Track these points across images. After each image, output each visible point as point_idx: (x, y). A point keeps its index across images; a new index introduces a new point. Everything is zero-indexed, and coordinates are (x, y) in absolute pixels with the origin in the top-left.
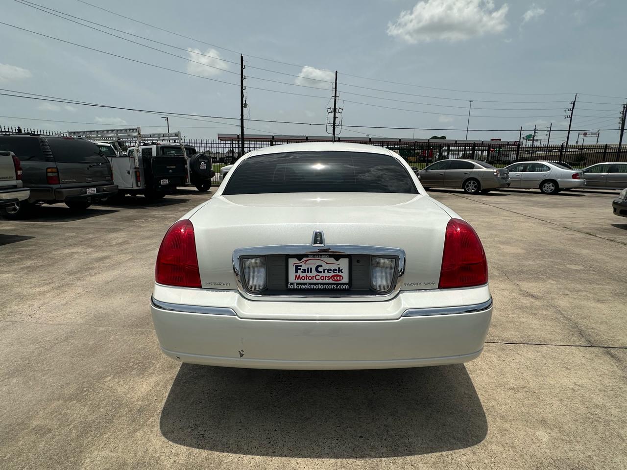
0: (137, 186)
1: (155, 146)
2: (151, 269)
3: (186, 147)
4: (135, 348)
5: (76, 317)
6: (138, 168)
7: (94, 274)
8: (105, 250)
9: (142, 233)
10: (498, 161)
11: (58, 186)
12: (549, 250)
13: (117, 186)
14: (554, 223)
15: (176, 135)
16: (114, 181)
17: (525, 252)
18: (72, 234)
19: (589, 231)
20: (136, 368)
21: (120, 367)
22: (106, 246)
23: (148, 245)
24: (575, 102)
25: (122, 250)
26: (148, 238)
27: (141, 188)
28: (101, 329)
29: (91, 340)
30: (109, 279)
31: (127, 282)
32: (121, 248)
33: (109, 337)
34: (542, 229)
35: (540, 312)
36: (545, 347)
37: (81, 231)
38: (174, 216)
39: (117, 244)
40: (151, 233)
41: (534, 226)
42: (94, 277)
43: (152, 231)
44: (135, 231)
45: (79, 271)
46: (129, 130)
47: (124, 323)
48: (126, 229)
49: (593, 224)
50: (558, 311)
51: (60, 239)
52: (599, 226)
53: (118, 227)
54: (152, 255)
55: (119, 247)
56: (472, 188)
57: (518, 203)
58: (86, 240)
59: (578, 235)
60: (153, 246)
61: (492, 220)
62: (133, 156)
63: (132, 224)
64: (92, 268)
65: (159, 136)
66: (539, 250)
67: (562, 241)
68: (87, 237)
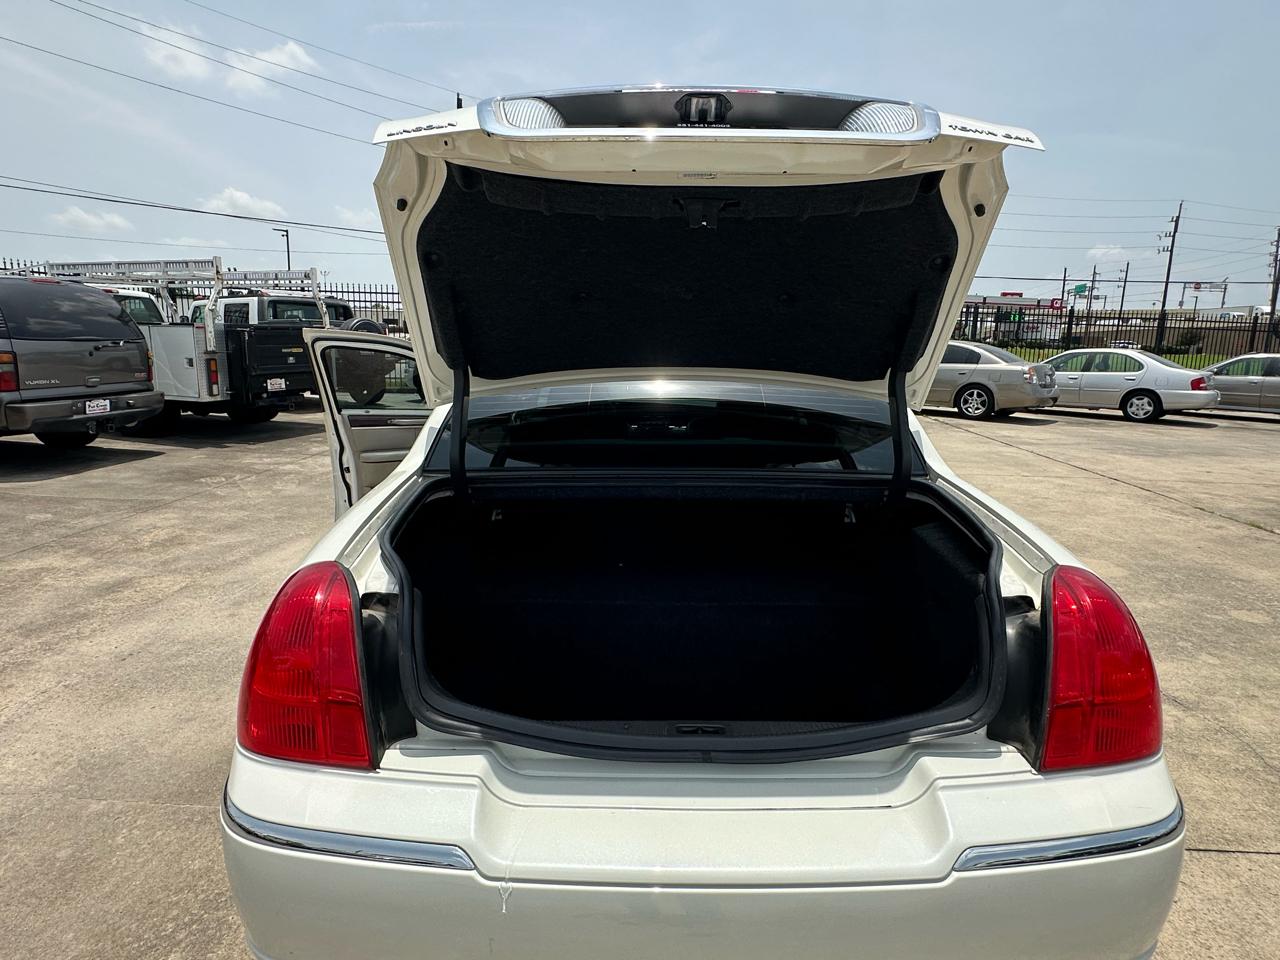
0: (211, 394)
1: (256, 299)
2: (236, 619)
3: (330, 301)
4: (181, 872)
5: (30, 767)
6: (213, 352)
7: (87, 631)
8: (123, 562)
9: (217, 515)
10: (1018, 340)
11: (14, 396)
12: (1179, 568)
13: (162, 395)
14: (1171, 495)
15: (307, 276)
16: (156, 382)
17: (1126, 573)
18: (42, 517)
19: (1252, 518)
20: (181, 941)
21: (139, 939)
22: (126, 551)
23: (230, 548)
24: (1178, 217)
25: (164, 563)
26: (231, 527)
27: (219, 398)
28: (95, 807)
29: (65, 844)
30: (126, 648)
31: (173, 655)
32: (164, 557)
33: (115, 833)
34: (1149, 512)
35: (1205, 751)
36: (1243, 860)
37: (67, 506)
38: (297, 467)
39: (154, 544)
40: (241, 514)
41: (1130, 503)
42: (87, 643)
43: (242, 508)
44: (203, 509)
45: (54, 623)
46: (195, 262)
47: (158, 787)
48: (178, 504)
49: (1256, 499)
50: (1248, 748)
51: (12, 530)
52: (1271, 505)
53: (161, 497)
54: (239, 577)
55: (158, 553)
56: (974, 406)
57: (1079, 444)
58: (77, 535)
59: (1234, 530)
60: (244, 550)
61: (1034, 487)
62: (201, 325)
63: (194, 488)
64: (85, 616)
65: (265, 277)
66: (1157, 568)
67: (1202, 544)
68: (79, 524)
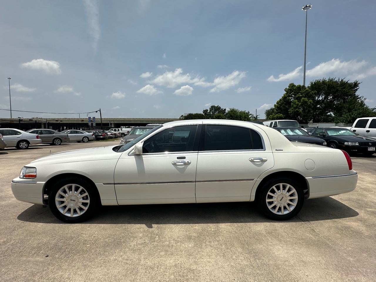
4: (342, 236)
20: (350, 230)
21: (357, 234)
28: (351, 259)
